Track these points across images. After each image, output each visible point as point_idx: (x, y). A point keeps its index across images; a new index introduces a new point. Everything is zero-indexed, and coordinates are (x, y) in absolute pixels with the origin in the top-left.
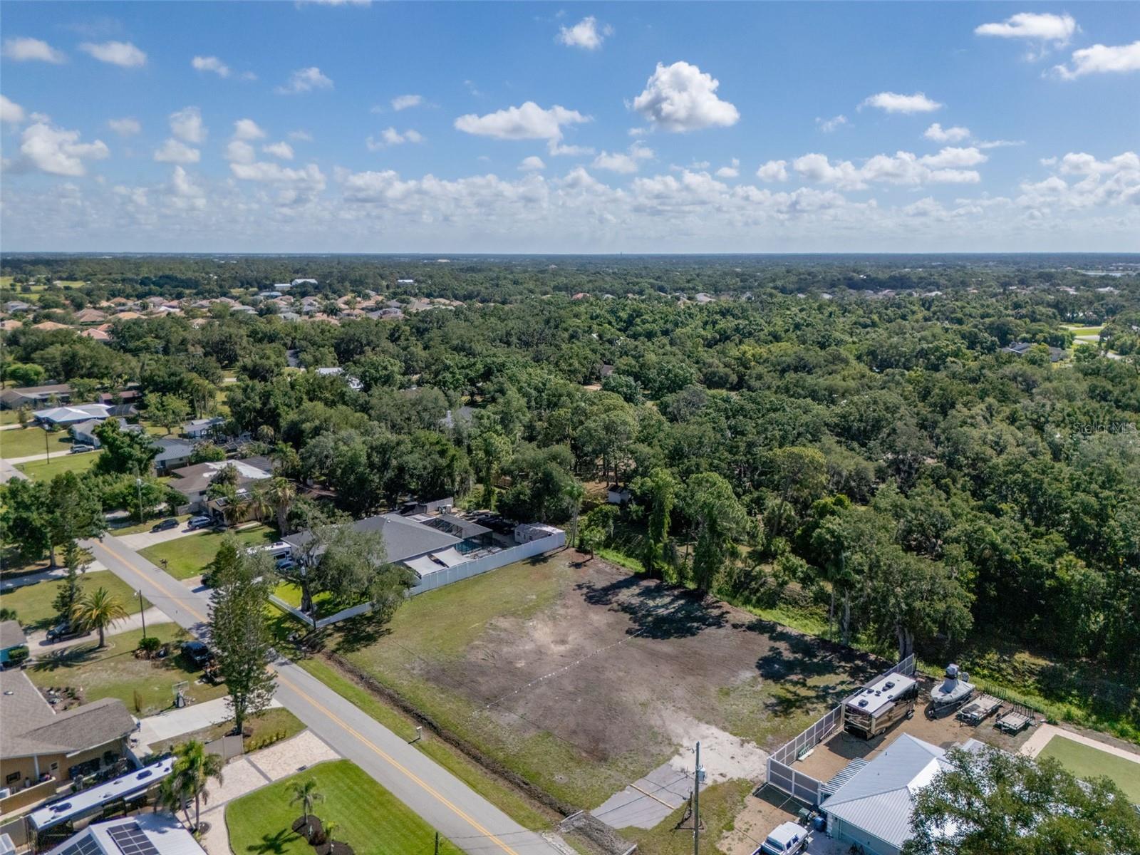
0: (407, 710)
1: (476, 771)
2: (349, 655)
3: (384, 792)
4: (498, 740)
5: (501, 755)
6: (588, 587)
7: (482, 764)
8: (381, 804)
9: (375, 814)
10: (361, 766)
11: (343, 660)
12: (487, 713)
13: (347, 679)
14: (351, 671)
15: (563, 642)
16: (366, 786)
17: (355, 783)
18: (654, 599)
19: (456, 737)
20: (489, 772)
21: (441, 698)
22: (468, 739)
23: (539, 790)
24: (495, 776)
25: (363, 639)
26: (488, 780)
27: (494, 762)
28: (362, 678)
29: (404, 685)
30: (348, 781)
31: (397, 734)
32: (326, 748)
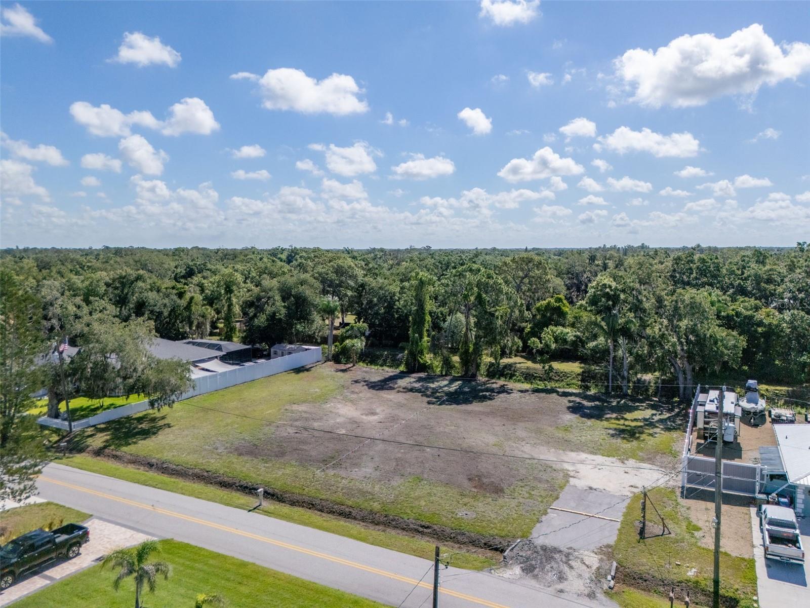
0: (224, 485)
1: (356, 527)
2: (124, 449)
3: (244, 564)
4: (363, 493)
5: (376, 506)
6: (365, 381)
7: (355, 519)
8: (248, 577)
9: (244, 590)
10: (193, 543)
11: (118, 453)
12: (331, 472)
13: (131, 469)
14: (134, 462)
15: (374, 414)
16: (211, 562)
17: (195, 561)
18: (433, 383)
19: (306, 499)
20: (370, 525)
21: (267, 467)
22: (324, 497)
23: (448, 530)
24: (381, 527)
25: (138, 433)
26: (375, 532)
27: (371, 512)
28: (151, 465)
29: (215, 464)
30: (181, 561)
31: (227, 505)
32: (129, 533)
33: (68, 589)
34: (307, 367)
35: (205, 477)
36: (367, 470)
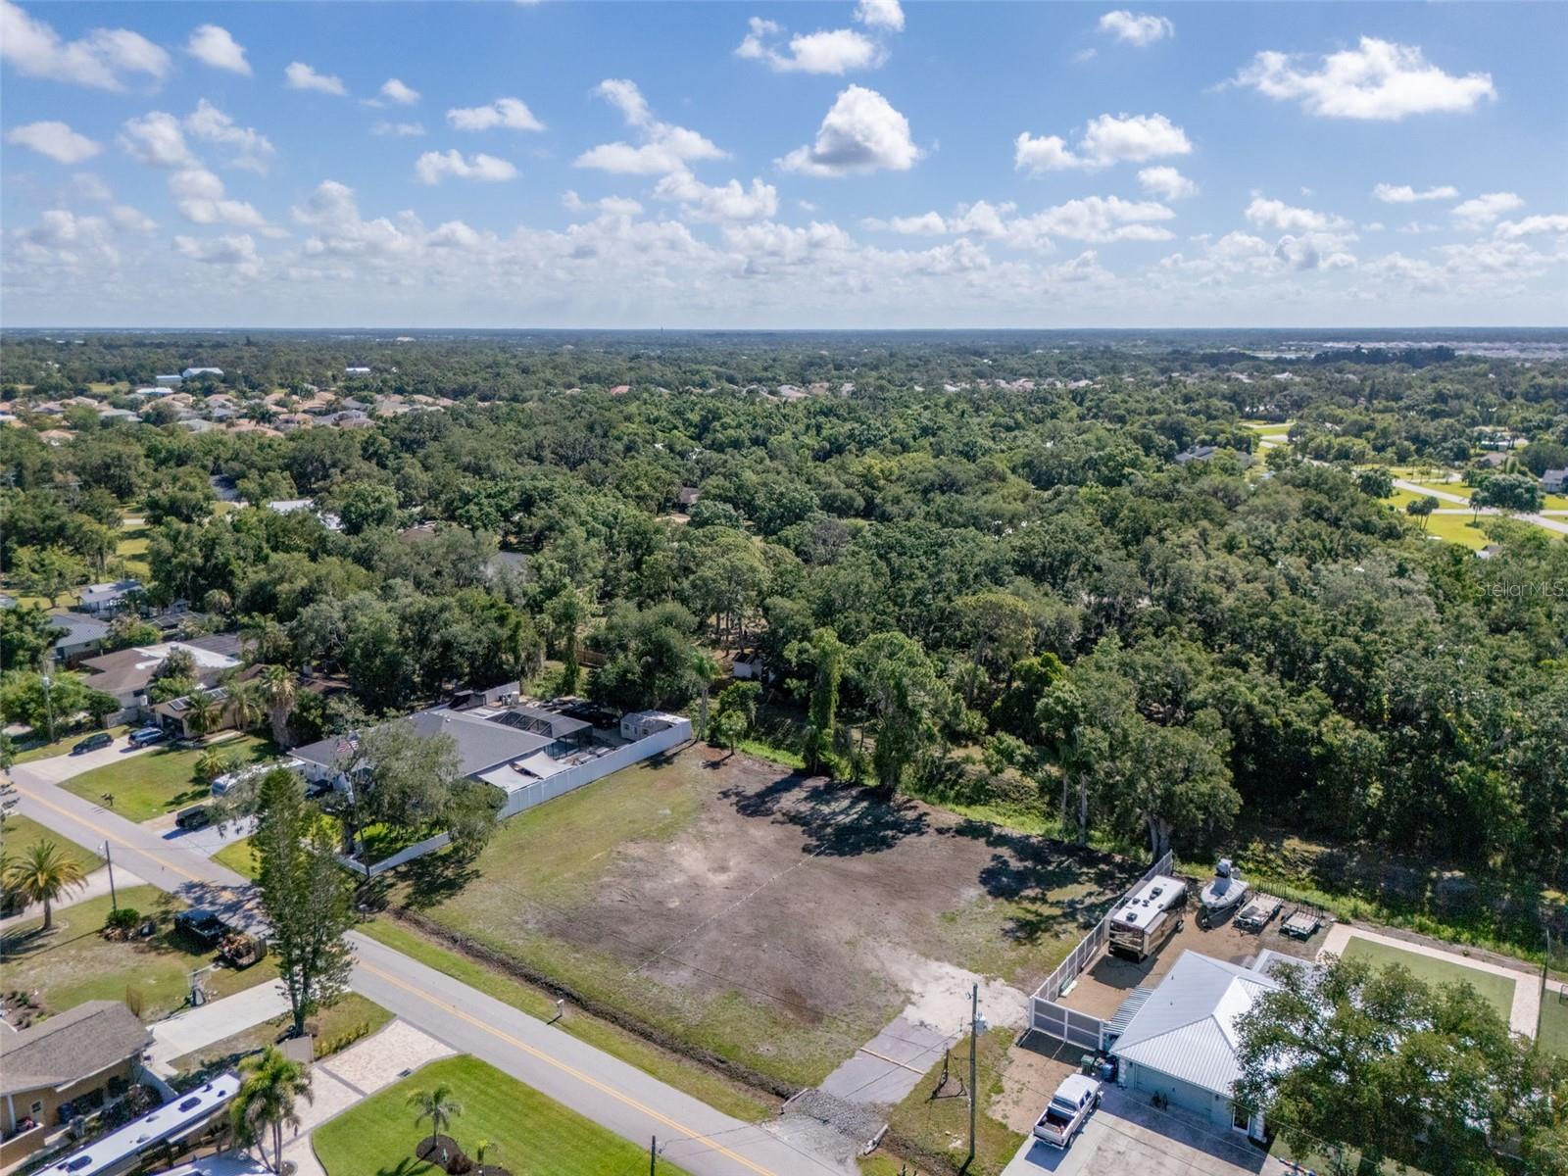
0: (530, 979)
1: (649, 1051)
2: (428, 911)
3: (532, 1093)
4: (670, 1008)
5: (679, 1028)
6: (737, 794)
7: (655, 1042)
8: (535, 1109)
9: (529, 1124)
10: (490, 1062)
11: (421, 918)
12: (644, 974)
13: (433, 944)
14: (437, 933)
15: (723, 869)
16: (504, 1088)
17: (488, 1084)
18: (828, 803)
19: (611, 1010)
20: (668, 1052)
21: (578, 960)
22: (628, 1010)
23: (742, 1068)
24: (678, 1056)
25: (443, 886)
26: (669, 1062)
27: (672, 1036)
28: (454, 940)
29: (521, 945)
30: (477, 1083)
31: (528, 1012)
32: (432, 1042)
33: (378, 1106)
34: (668, 754)
35: (511, 967)
36: (684, 975)
